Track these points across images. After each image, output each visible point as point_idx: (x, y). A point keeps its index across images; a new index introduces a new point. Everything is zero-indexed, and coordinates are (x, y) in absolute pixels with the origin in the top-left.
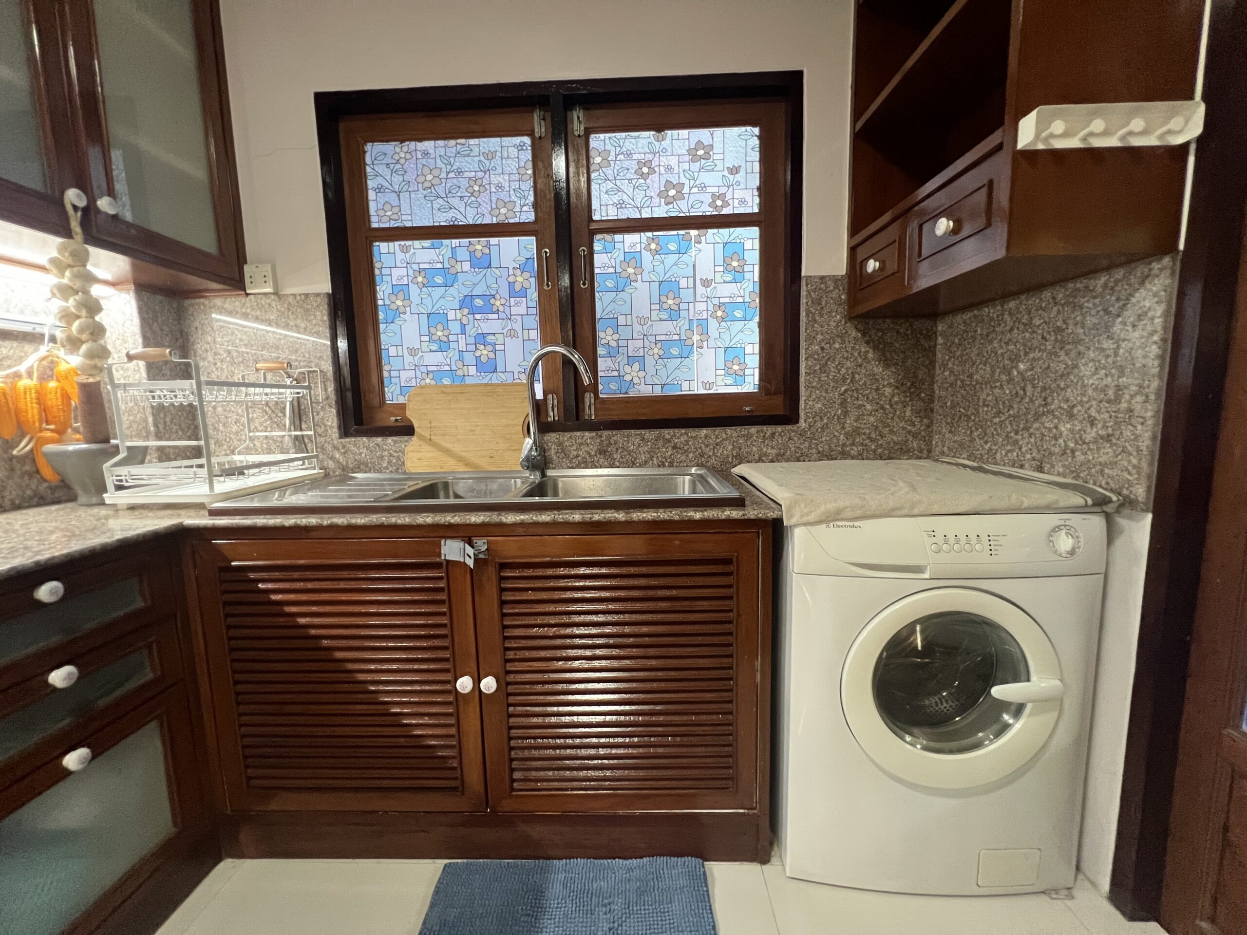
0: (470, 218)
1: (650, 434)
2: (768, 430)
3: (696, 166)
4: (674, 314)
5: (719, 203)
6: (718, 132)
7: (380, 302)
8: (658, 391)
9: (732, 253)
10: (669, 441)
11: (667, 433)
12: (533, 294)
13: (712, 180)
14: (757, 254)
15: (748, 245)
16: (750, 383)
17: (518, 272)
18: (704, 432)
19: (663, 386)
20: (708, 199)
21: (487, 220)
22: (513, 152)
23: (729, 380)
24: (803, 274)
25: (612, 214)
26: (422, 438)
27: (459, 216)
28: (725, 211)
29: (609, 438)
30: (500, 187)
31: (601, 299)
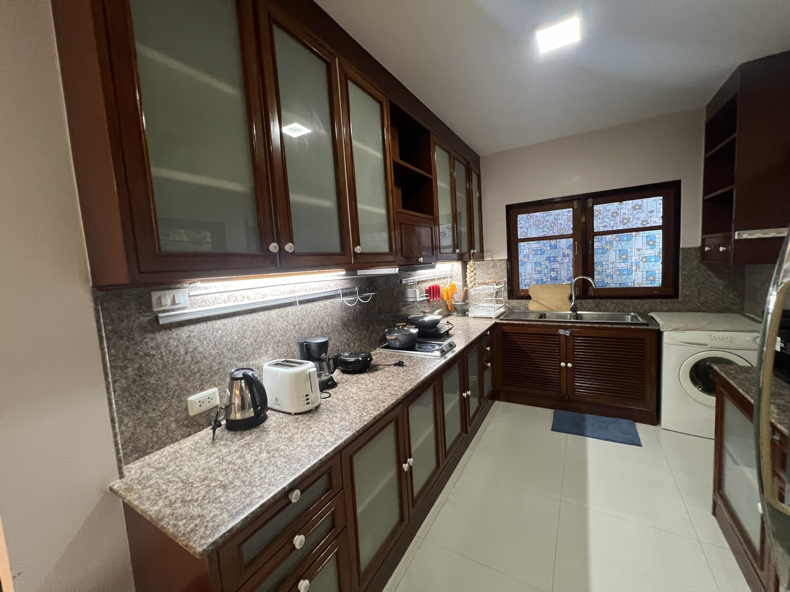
0: (551, 234)
1: (615, 301)
2: (664, 301)
3: (635, 212)
4: (625, 260)
5: (645, 223)
6: (645, 200)
7: (519, 260)
8: (618, 286)
9: (650, 239)
10: (622, 303)
11: (621, 301)
12: (571, 256)
13: (642, 216)
14: (661, 240)
15: (657, 236)
16: (658, 283)
17: (566, 249)
18: (637, 301)
19: (620, 284)
20: (640, 222)
21: (556, 234)
22: (566, 213)
23: (648, 282)
24: (681, 247)
25: (602, 229)
26: (534, 300)
27: (547, 234)
28: (647, 226)
29: (599, 302)
30: (561, 224)
31: (596, 256)
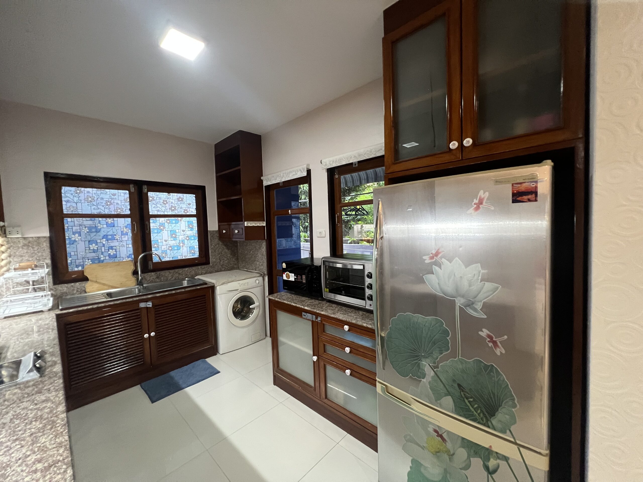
0: (107, 212)
1: (172, 271)
2: (203, 267)
3: (179, 203)
4: (175, 238)
5: (186, 212)
6: (185, 195)
8: (171, 259)
9: (190, 223)
10: (177, 272)
11: (177, 270)
12: (130, 234)
13: (184, 206)
14: (196, 224)
15: (194, 222)
16: (197, 255)
17: (125, 228)
18: (187, 269)
19: (173, 258)
20: (183, 211)
21: (113, 213)
22: (122, 195)
23: (191, 255)
24: (208, 230)
25: (156, 213)
26: (92, 281)
27: (102, 211)
28: (187, 214)
29: (160, 273)
30: (117, 204)
31: (153, 235)
